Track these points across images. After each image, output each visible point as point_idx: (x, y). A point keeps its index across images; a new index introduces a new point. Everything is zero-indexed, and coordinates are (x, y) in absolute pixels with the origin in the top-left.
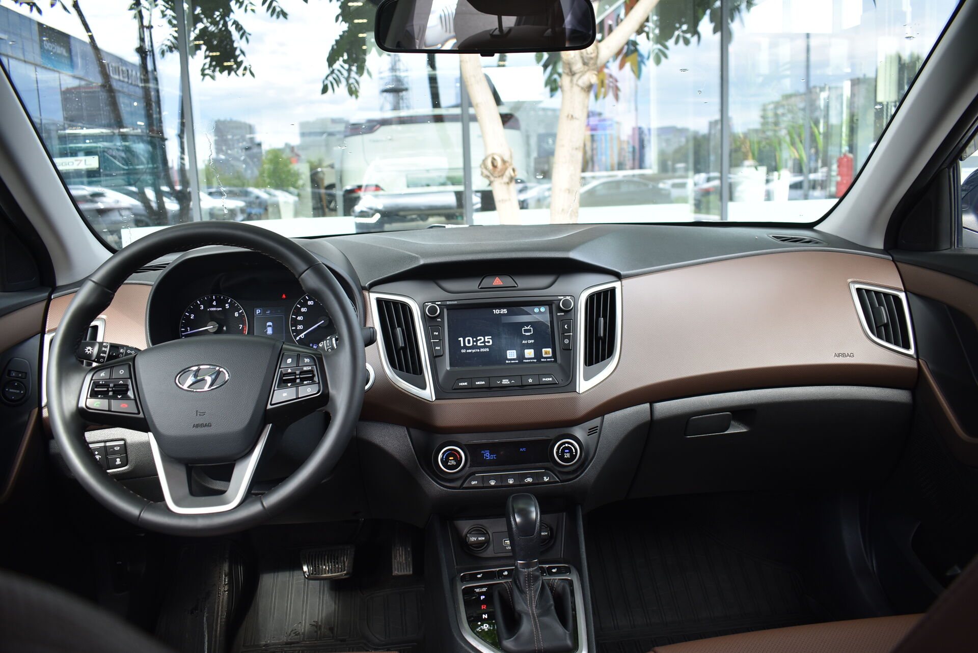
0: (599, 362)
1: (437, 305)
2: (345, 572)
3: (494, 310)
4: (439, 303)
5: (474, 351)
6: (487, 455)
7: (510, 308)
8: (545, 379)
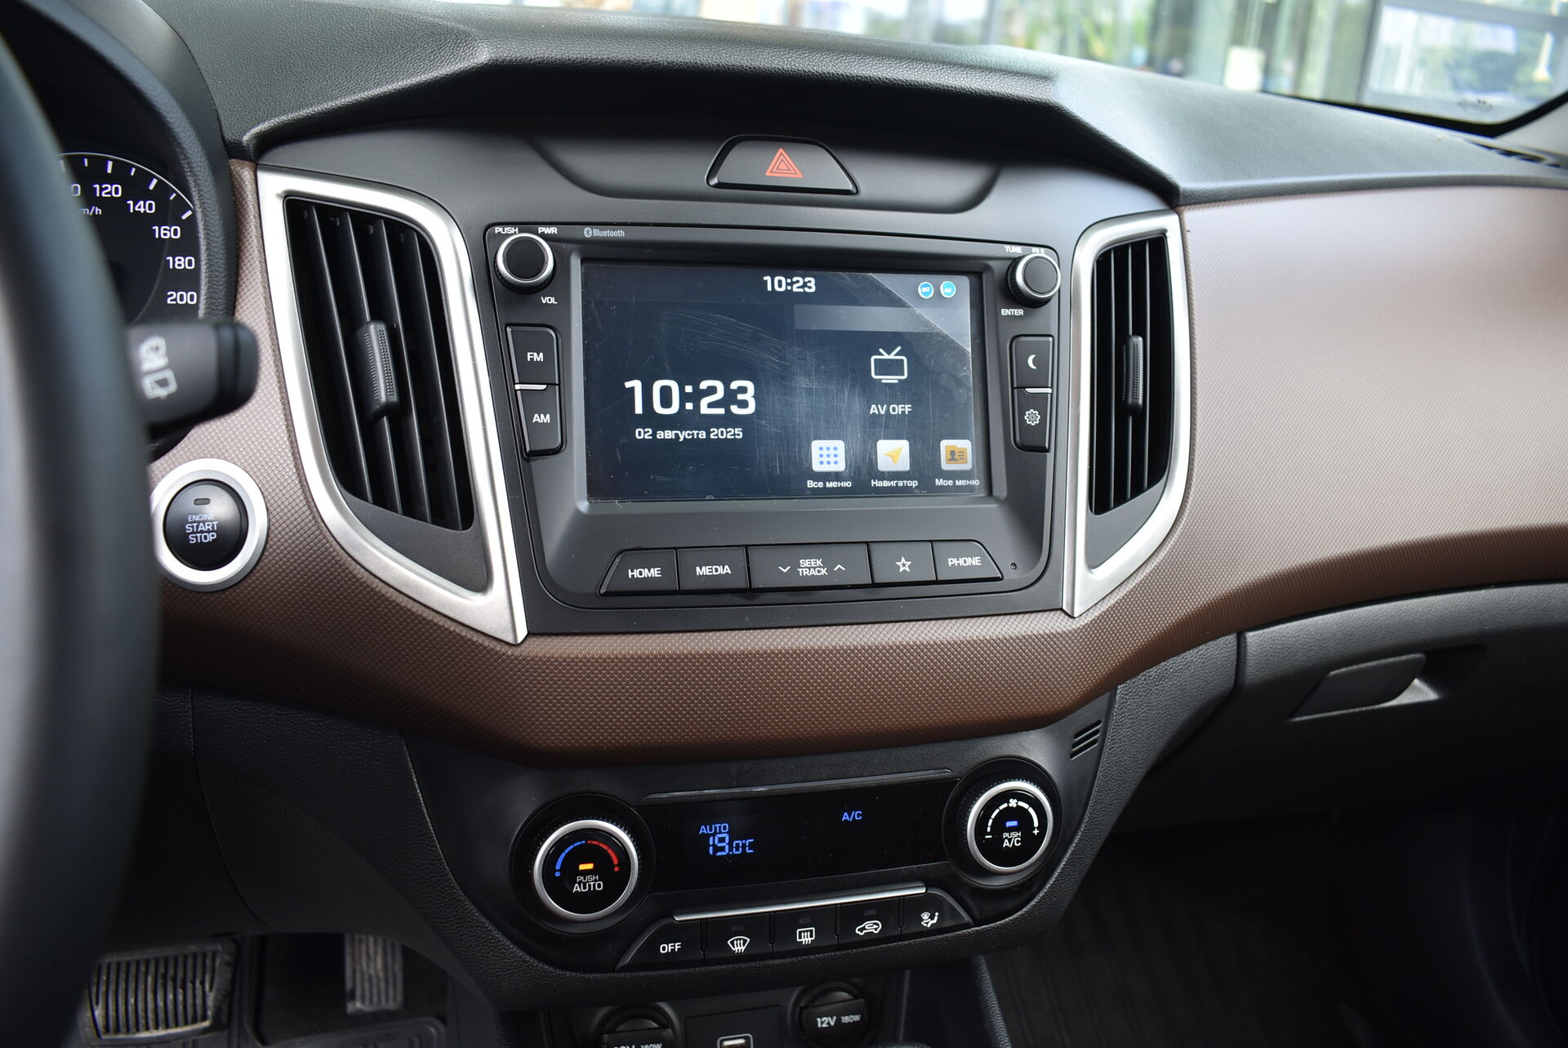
0: (1125, 501)
1: (543, 236)
2: (207, 1024)
3: (768, 279)
4: (551, 230)
5: (683, 435)
6: (722, 840)
7: (830, 274)
8: (955, 561)
